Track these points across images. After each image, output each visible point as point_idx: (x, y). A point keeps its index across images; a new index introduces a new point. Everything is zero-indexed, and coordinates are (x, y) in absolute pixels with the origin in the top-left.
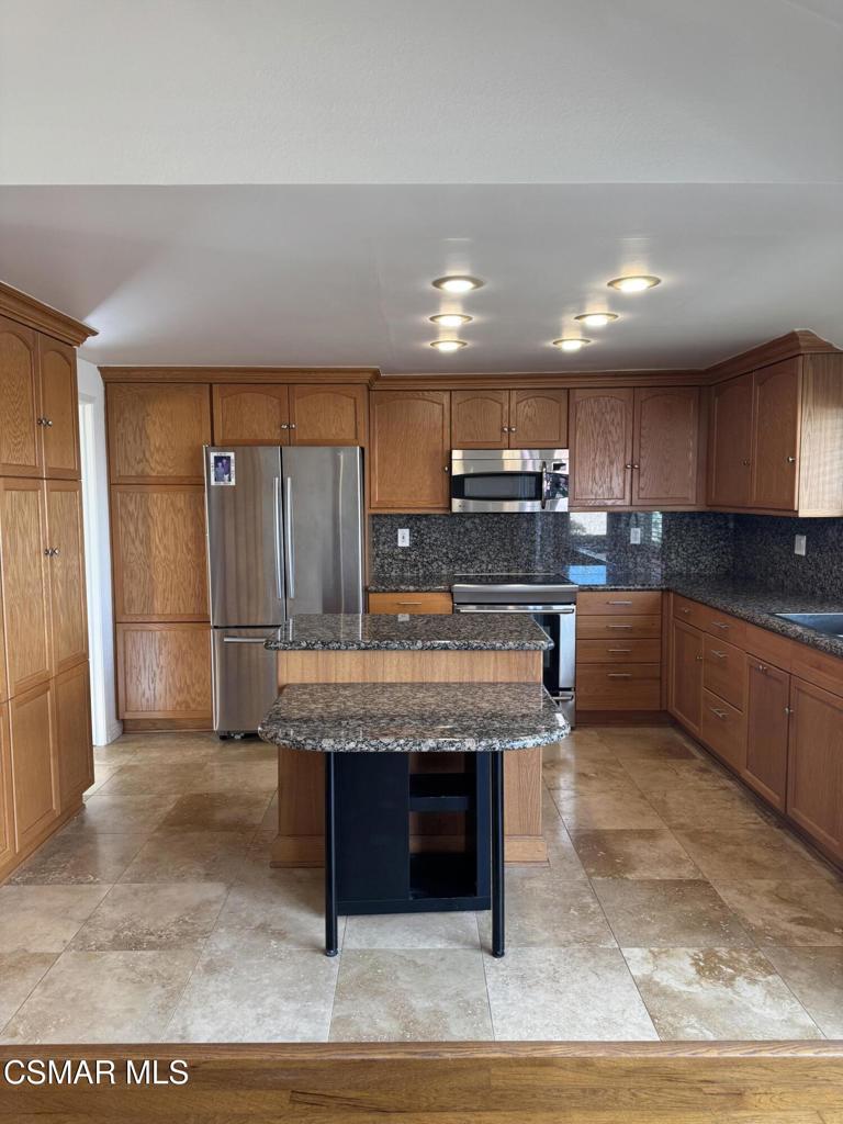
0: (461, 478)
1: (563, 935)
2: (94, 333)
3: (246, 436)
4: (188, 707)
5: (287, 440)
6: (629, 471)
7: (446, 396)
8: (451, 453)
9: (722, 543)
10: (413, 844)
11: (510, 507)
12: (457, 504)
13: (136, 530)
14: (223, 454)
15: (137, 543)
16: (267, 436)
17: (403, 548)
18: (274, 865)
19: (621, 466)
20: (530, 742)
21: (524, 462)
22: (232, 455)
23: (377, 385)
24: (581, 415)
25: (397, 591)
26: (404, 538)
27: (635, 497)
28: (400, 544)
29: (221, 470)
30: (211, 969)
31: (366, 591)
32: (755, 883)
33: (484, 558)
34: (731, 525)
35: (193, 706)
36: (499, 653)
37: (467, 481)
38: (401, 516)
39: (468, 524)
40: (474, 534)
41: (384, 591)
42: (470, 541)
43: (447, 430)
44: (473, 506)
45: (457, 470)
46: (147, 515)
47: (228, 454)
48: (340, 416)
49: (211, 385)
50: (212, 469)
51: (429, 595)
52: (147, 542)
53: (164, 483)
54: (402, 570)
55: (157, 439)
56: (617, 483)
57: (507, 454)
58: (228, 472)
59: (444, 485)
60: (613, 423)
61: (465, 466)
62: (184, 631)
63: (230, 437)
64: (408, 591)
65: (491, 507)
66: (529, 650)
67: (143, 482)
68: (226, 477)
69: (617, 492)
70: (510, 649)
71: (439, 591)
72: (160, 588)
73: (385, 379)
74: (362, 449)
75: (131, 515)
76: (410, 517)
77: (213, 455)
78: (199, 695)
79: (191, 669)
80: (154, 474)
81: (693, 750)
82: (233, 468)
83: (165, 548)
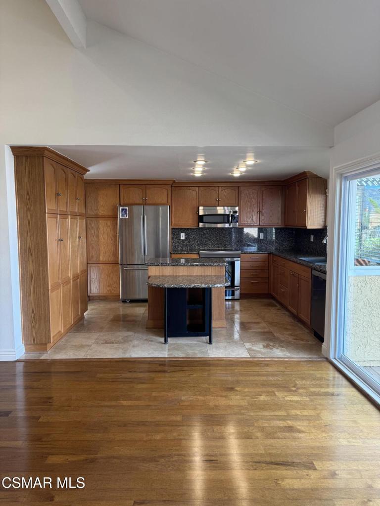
0: (203, 216)
1: (228, 341)
2: (89, 171)
3: (131, 202)
4: (111, 292)
5: (144, 204)
6: (259, 214)
7: (197, 189)
8: (199, 208)
9: (291, 238)
10: (188, 322)
11: (219, 226)
12: (201, 225)
13: (95, 233)
14: (124, 208)
15: (95, 237)
16: (138, 202)
17: (183, 240)
18: (147, 328)
19: (256, 212)
20: (219, 285)
21: (225, 211)
22: (127, 208)
23: (174, 185)
24: (243, 195)
25: (181, 254)
26: (183, 236)
27: (261, 223)
28: (181, 239)
29: (124, 213)
30: (134, 346)
31: (171, 253)
32: (285, 332)
33: (210, 243)
34: (294, 232)
35: (113, 291)
36: (212, 267)
37: (204, 217)
38: (182, 229)
39: (205, 232)
40: (207, 235)
41: (176, 254)
42: (205, 237)
43: (198, 200)
44: (207, 225)
45: (201, 213)
46: (98, 228)
47: (126, 208)
48: (162, 196)
49: (120, 185)
50: (121, 212)
51: (191, 255)
52: (98, 236)
53: (104, 217)
54: (182, 247)
55: (101, 203)
56: (255, 218)
57: (218, 208)
58: (126, 213)
59: (196, 218)
60: (253, 198)
61: (204, 212)
62: (110, 267)
63: (126, 202)
64: (185, 254)
65: (213, 226)
66: (221, 266)
67: (97, 217)
68: (125, 215)
69: (255, 221)
70: (215, 266)
71: (195, 254)
72: (102, 252)
73: (177, 183)
74: (170, 206)
75: (93, 228)
76: (185, 229)
77: (121, 208)
78: (114, 288)
79: (112, 279)
80: (100, 214)
81: (277, 305)
82: (127, 212)
83: (104, 239)
